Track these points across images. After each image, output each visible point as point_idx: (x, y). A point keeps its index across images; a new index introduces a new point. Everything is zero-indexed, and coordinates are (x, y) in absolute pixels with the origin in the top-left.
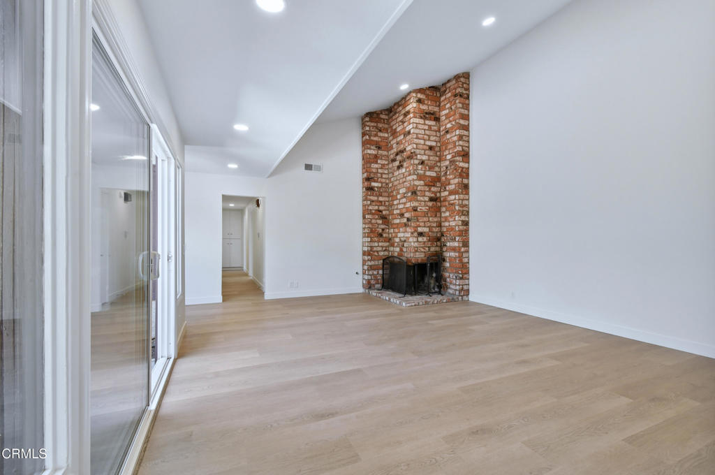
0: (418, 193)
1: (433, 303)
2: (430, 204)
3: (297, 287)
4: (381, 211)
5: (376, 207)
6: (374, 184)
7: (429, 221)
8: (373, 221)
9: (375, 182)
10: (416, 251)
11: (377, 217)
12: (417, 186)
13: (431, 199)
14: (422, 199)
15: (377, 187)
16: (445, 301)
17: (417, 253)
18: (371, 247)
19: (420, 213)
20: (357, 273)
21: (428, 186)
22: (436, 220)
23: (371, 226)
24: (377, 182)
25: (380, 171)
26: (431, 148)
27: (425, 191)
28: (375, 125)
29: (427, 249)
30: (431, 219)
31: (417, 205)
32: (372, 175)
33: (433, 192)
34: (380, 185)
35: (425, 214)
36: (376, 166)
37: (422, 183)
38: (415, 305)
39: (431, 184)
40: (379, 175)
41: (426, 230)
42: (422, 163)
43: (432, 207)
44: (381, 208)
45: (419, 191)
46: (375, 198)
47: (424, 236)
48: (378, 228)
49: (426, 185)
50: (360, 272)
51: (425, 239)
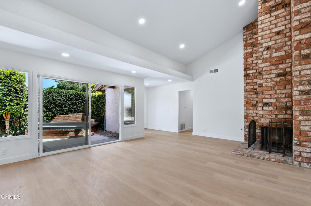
0: (263, 73)
1: (259, 158)
2: (278, 79)
3: (206, 131)
4: (256, 89)
5: (252, 87)
6: (249, 72)
7: (276, 93)
8: (249, 96)
9: (250, 70)
10: (262, 117)
11: (252, 93)
12: (262, 68)
13: (278, 75)
14: (267, 76)
15: (252, 73)
16: (274, 160)
17: (262, 119)
18: (247, 113)
19: (265, 88)
20: (241, 129)
21: (275, 65)
22: (285, 91)
23: (247, 100)
24: (253, 69)
25: (254, 62)
26: (278, 33)
27: (271, 70)
28: (251, 32)
29: (274, 116)
30: (278, 91)
31: (262, 82)
32: (248, 66)
33: (281, 69)
34: (254, 71)
35: (272, 88)
36: (251, 59)
37: (268, 64)
38: (240, 155)
39: (278, 63)
40: (254, 65)
41: (273, 101)
42: (268, 48)
43: (280, 82)
44: (255, 87)
45: (264, 71)
46: (251, 81)
47: (269, 106)
48: (253, 100)
49: (272, 65)
50: (243, 128)
51: (271, 108)
